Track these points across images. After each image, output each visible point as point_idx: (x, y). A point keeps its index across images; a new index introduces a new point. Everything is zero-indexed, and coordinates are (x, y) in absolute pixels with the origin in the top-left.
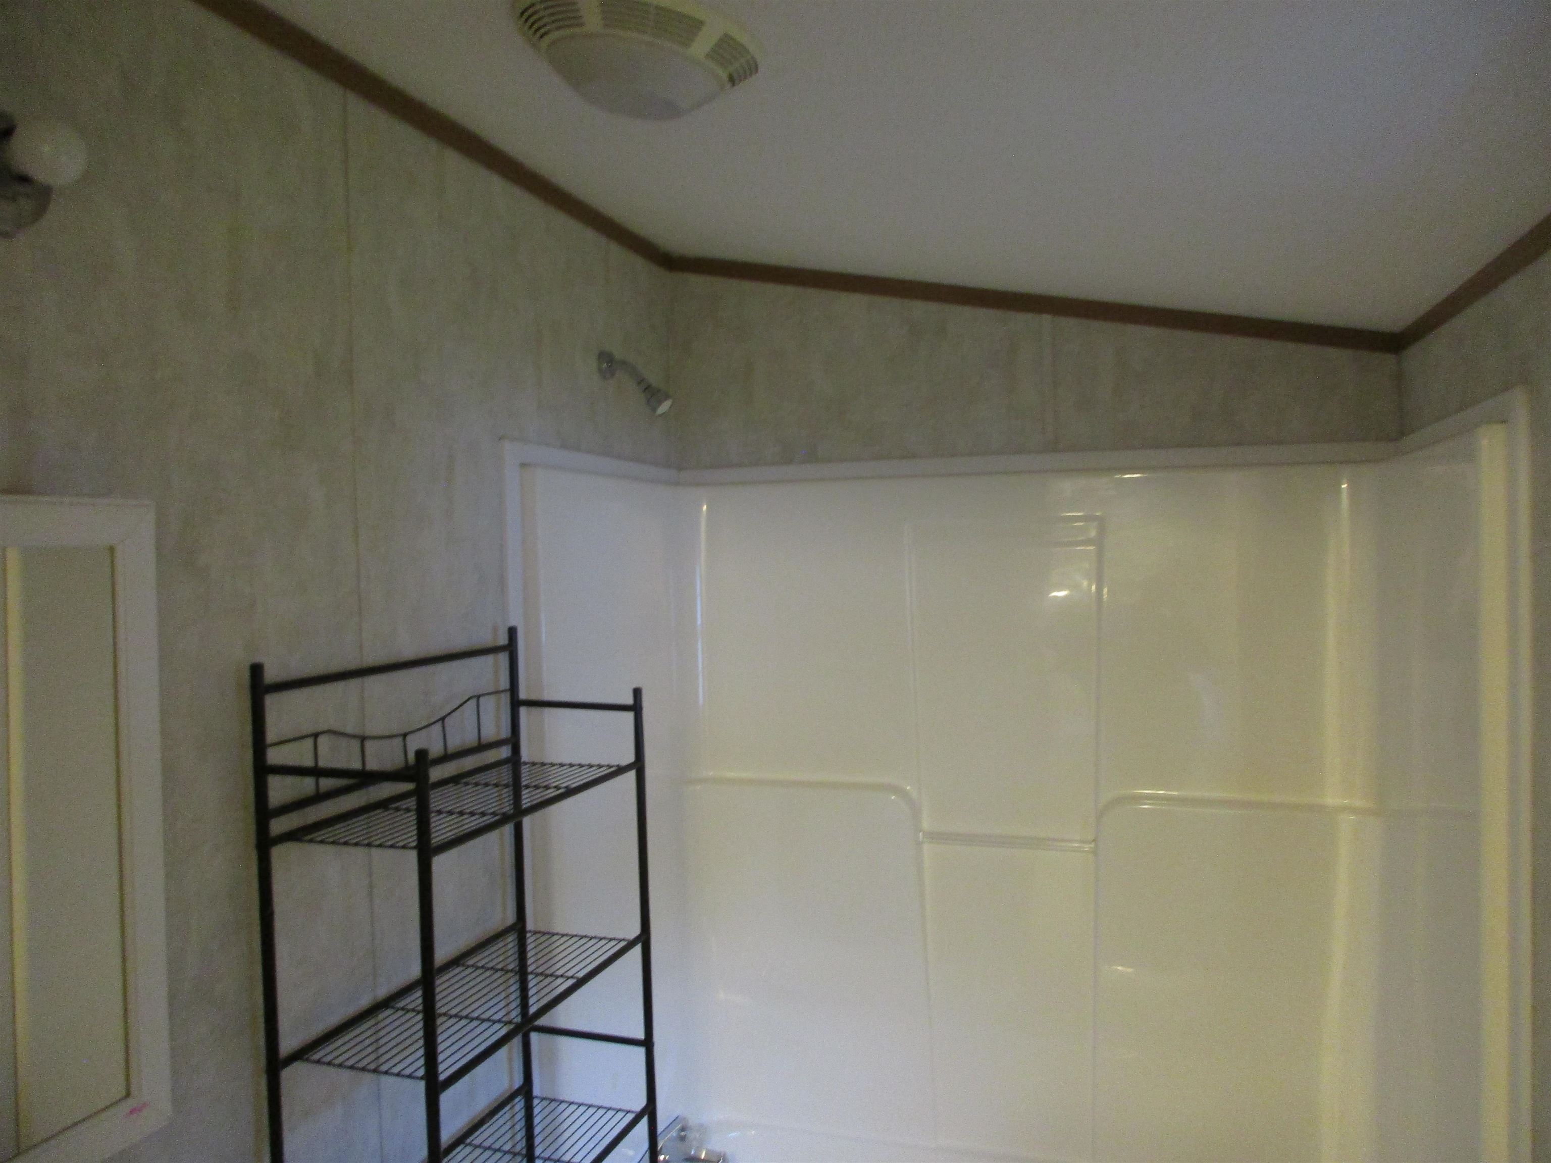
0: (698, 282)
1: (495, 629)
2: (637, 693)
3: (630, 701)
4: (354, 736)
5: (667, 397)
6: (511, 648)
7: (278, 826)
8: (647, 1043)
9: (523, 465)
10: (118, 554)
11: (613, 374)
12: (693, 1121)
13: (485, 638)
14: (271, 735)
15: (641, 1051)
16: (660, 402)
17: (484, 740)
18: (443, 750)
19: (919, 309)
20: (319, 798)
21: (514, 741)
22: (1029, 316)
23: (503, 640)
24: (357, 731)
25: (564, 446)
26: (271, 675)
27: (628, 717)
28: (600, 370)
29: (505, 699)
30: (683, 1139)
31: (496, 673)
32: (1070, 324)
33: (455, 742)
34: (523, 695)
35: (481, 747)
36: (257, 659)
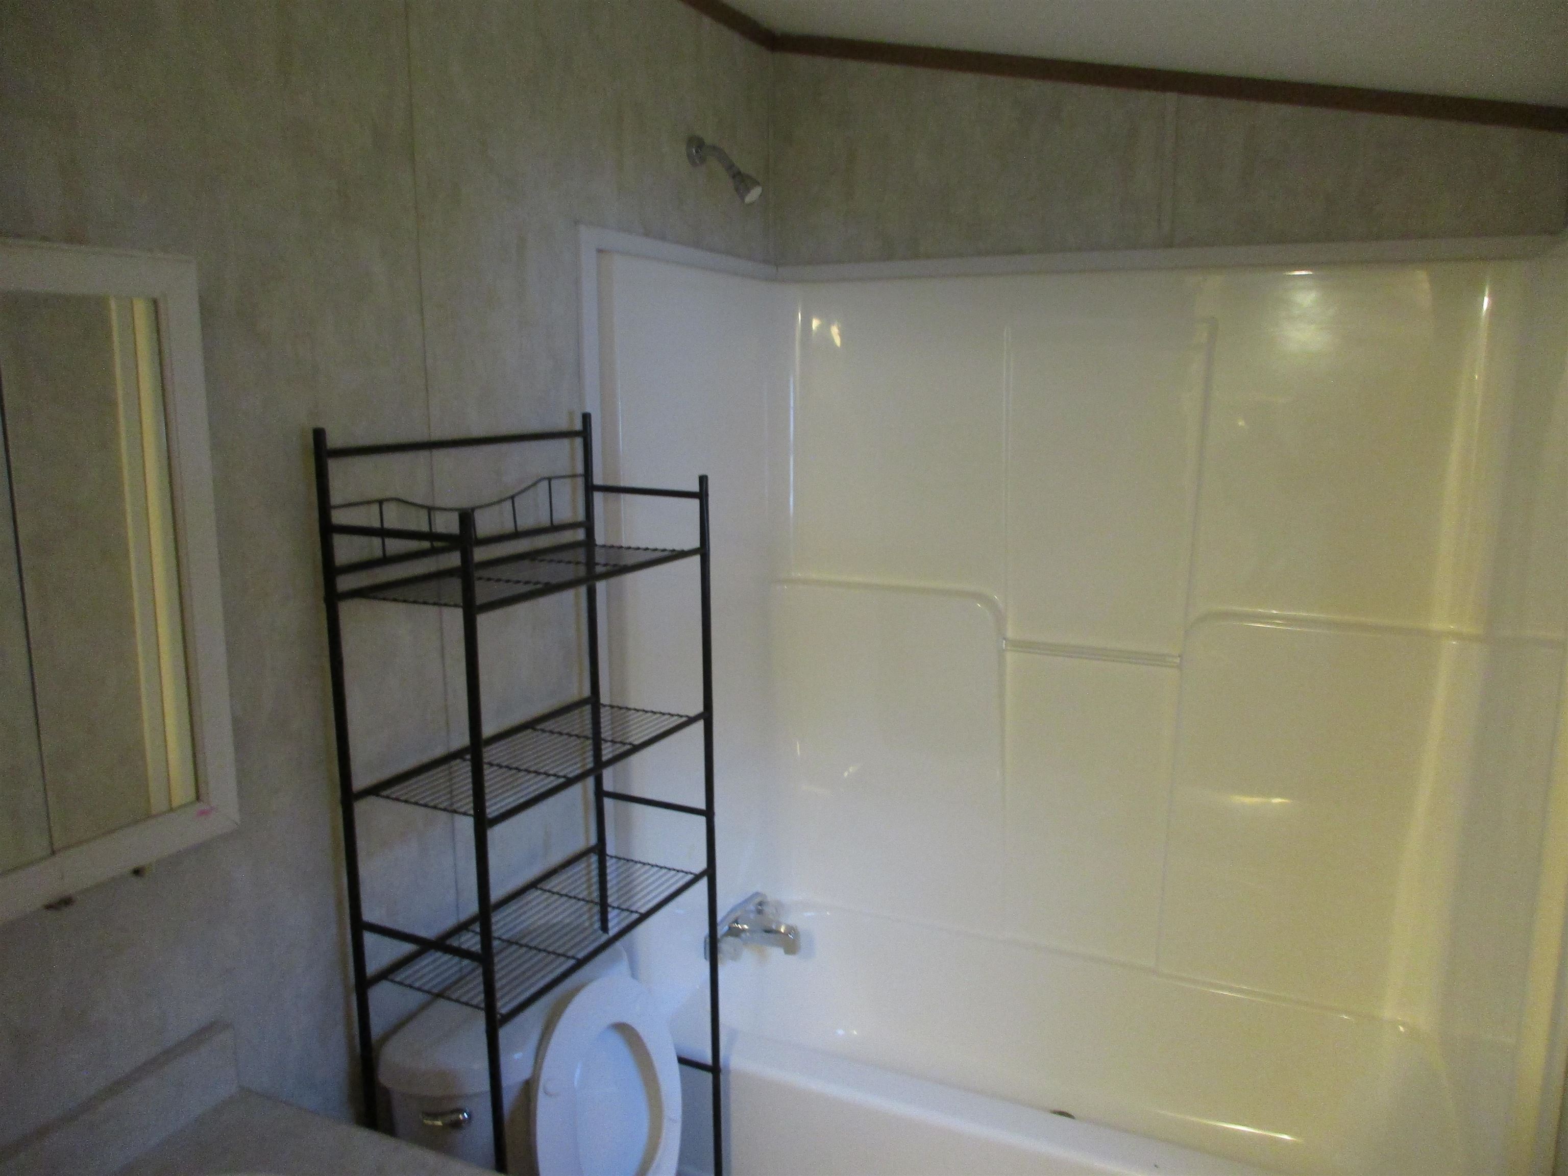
0: (801, 62)
1: (571, 414)
2: (703, 480)
3: (695, 488)
4: (422, 507)
5: (756, 183)
6: (585, 433)
7: (345, 583)
8: (708, 813)
9: (600, 251)
10: (161, 305)
11: (703, 160)
12: (771, 896)
13: (563, 424)
14: (336, 498)
15: (702, 820)
16: (748, 190)
17: (556, 522)
18: (514, 528)
19: (1033, 88)
20: (386, 560)
21: (588, 524)
22: (1152, 94)
23: (578, 426)
24: (429, 503)
25: (647, 234)
26: (334, 440)
27: (695, 503)
28: (689, 156)
29: (580, 482)
30: (760, 912)
31: (573, 458)
32: (1196, 103)
33: (526, 522)
34: (598, 480)
35: (554, 528)
36: (320, 425)
